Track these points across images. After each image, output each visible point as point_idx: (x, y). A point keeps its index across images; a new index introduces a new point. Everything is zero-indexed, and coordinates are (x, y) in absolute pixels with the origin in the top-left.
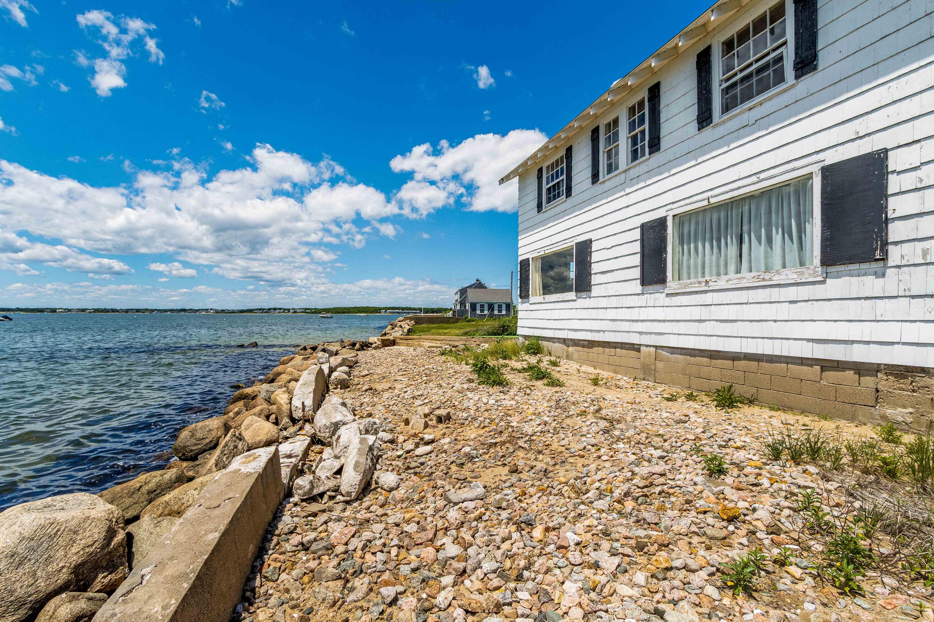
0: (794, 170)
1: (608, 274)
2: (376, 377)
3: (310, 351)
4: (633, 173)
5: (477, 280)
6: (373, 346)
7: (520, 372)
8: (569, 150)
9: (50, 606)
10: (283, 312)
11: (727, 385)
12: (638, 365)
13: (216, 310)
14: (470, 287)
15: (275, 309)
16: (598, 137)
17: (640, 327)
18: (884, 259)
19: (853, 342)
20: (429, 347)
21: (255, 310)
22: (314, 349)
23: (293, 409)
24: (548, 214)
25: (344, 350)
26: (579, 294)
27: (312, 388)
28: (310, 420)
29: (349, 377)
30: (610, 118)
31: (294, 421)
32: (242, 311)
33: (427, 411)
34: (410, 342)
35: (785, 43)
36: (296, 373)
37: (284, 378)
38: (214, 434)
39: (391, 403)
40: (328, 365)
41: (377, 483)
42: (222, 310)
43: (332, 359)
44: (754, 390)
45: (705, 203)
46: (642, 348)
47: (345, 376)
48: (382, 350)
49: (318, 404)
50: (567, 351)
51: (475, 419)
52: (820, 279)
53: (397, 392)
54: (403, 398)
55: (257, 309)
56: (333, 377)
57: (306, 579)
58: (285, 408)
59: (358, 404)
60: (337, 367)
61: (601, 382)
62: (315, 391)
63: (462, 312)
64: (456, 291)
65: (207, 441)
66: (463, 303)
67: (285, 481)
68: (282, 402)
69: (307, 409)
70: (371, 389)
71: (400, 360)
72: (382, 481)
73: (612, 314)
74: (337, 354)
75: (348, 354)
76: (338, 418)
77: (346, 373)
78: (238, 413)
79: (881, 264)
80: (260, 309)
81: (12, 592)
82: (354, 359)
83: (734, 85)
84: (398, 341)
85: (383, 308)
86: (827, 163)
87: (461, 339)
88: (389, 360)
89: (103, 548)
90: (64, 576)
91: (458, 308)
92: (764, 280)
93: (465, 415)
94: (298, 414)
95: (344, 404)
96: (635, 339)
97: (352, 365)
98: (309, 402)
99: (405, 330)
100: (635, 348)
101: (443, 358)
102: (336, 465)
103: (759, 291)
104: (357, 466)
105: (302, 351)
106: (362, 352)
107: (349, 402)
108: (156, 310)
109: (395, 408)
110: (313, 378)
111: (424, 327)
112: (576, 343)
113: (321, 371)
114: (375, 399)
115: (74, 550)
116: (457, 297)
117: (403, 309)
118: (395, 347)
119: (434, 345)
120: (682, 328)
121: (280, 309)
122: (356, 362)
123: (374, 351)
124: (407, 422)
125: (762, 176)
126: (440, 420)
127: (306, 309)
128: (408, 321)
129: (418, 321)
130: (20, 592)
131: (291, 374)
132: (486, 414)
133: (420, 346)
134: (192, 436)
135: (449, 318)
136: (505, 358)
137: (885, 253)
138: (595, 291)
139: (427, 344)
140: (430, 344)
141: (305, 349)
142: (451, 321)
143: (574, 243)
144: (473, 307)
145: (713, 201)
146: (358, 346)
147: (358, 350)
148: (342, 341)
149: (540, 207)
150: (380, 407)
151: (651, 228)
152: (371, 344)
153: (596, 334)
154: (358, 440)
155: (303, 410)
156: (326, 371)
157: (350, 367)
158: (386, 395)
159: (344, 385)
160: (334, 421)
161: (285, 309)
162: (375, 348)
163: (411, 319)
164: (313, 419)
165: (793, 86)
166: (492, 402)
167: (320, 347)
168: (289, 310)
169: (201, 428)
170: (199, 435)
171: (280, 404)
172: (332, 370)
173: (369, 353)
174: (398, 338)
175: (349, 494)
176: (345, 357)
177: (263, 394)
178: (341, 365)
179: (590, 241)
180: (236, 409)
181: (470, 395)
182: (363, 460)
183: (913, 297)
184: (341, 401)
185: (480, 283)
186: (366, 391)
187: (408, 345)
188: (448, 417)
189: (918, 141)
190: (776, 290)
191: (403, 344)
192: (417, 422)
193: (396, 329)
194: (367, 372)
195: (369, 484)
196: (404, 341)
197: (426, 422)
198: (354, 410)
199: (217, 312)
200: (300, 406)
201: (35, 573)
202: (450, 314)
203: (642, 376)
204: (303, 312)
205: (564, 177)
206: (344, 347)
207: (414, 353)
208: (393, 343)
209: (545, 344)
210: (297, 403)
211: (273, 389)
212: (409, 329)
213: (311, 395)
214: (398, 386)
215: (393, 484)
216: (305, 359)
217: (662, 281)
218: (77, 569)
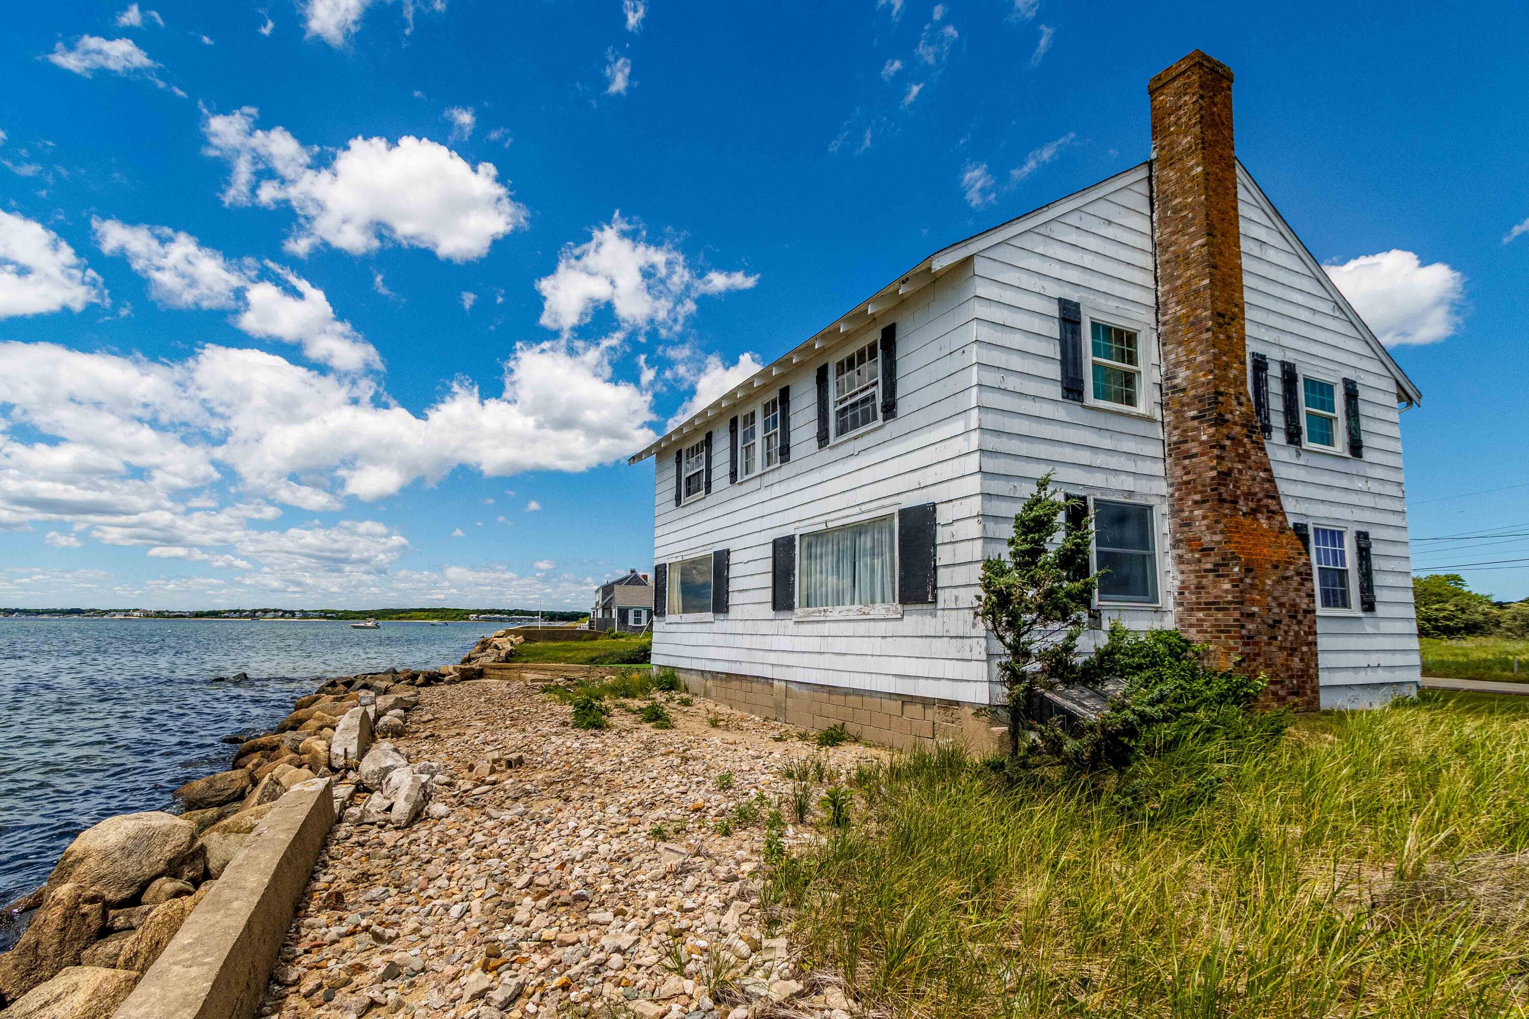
0: (883, 507)
1: (746, 594)
2: (443, 723)
3: (341, 687)
4: (768, 479)
5: (633, 571)
6: (447, 678)
7: (635, 713)
8: (709, 436)
9: (156, 884)
10: (282, 616)
11: (840, 723)
12: (771, 704)
13: (144, 611)
14: (619, 582)
15: (265, 611)
16: (736, 430)
17: (772, 658)
18: (935, 601)
19: (919, 677)
20: (532, 681)
21: (226, 612)
22: (349, 684)
23: (333, 757)
24: (687, 511)
25: (398, 686)
26: (717, 616)
27: (356, 734)
28: (356, 769)
29: (405, 722)
30: (747, 411)
31: (334, 770)
32: (199, 615)
33: (496, 757)
34: (506, 672)
35: (876, 383)
36: (328, 719)
37: (312, 724)
38: (237, 784)
39: (455, 749)
40: (374, 707)
41: (427, 813)
42: (158, 612)
43: (380, 700)
44: (859, 728)
45: (823, 527)
46: (776, 682)
47: (398, 721)
48: (460, 686)
49: (363, 752)
50: (705, 687)
51: (549, 763)
52: (899, 616)
53: (466, 738)
54: (472, 744)
55: (230, 611)
56: (380, 723)
57: (363, 859)
58: (323, 755)
59: (414, 751)
60: (387, 710)
61: (721, 723)
62: (359, 736)
63: (605, 623)
64: (596, 587)
65: (230, 791)
66: (606, 608)
67: (337, 811)
68: (319, 749)
69: (350, 756)
70: (433, 735)
71: (482, 700)
72: (431, 812)
73: (747, 642)
74: (386, 691)
75: (406, 693)
76: (389, 762)
77: (400, 717)
78: (258, 765)
79: (933, 606)
80: (235, 612)
81: (126, 874)
82: (412, 699)
83: (845, 409)
84: (487, 671)
85: (474, 612)
86: (904, 506)
87: (581, 669)
88: (466, 699)
89: (189, 847)
90: (161, 866)
91: (600, 616)
92: (864, 613)
93: (540, 759)
94: (339, 762)
95: (396, 750)
96: (767, 672)
97: (408, 708)
98: (353, 749)
99: (503, 654)
100: (768, 681)
101: (544, 696)
102: (387, 803)
103: (862, 623)
104: (407, 798)
105: (330, 689)
106: (428, 689)
107: (404, 750)
108: (17, 610)
109: (460, 754)
110: (356, 722)
111: (538, 648)
112: (715, 675)
113: (365, 714)
114: (436, 746)
115: (167, 848)
116: (599, 597)
117: (510, 613)
118: (483, 680)
119: (541, 677)
120: (806, 660)
121: (276, 611)
122: (417, 704)
123: (445, 688)
124: (471, 768)
125: (864, 508)
126: (510, 764)
127: (326, 612)
128: (512, 638)
129: (530, 636)
130: (132, 874)
131: (320, 719)
132: (565, 758)
133: (520, 678)
134: (211, 787)
135: (582, 632)
136: (627, 696)
137: (935, 597)
138: (734, 612)
139: (530, 676)
140: (536, 676)
141: (333, 684)
142: (586, 636)
143: (712, 552)
144: (623, 613)
145: (830, 525)
146: (421, 679)
147: (422, 685)
148: (395, 672)
149: (678, 499)
150: (442, 755)
151: (783, 545)
152: (444, 676)
153: (733, 665)
154: (410, 779)
155: (346, 758)
156: (372, 716)
157: (406, 710)
158: (451, 742)
159: (397, 733)
160: (383, 766)
161: (285, 612)
162: (450, 682)
163: (516, 633)
164: (357, 768)
165: (881, 427)
166: (576, 745)
167: (359, 683)
168: (293, 614)
169: (221, 778)
170: (219, 785)
171: (317, 752)
172: (379, 716)
173: (438, 689)
174: (487, 666)
175: (399, 821)
176: (399, 696)
177: (287, 743)
178: (392, 707)
179: (728, 552)
180: (255, 761)
181: (553, 738)
182: (414, 793)
183: (951, 637)
184: (392, 746)
185: (636, 576)
186: (426, 738)
187: (502, 678)
188: (520, 761)
189: (951, 501)
190: (872, 623)
191: (493, 676)
192: (482, 767)
193: (489, 651)
194: (430, 717)
195: (418, 815)
196: (497, 672)
197: (492, 767)
198: (408, 757)
199: (147, 615)
200: (341, 752)
201: (140, 863)
202: (584, 625)
203: (774, 716)
204: (320, 617)
205: (703, 467)
206: (399, 681)
207: (506, 690)
208: (480, 674)
209: (682, 676)
210: (337, 750)
211: (301, 737)
212: (511, 651)
213: (356, 741)
214: (470, 731)
215: (443, 813)
216: (336, 699)
217: (790, 607)
218: (170, 862)
